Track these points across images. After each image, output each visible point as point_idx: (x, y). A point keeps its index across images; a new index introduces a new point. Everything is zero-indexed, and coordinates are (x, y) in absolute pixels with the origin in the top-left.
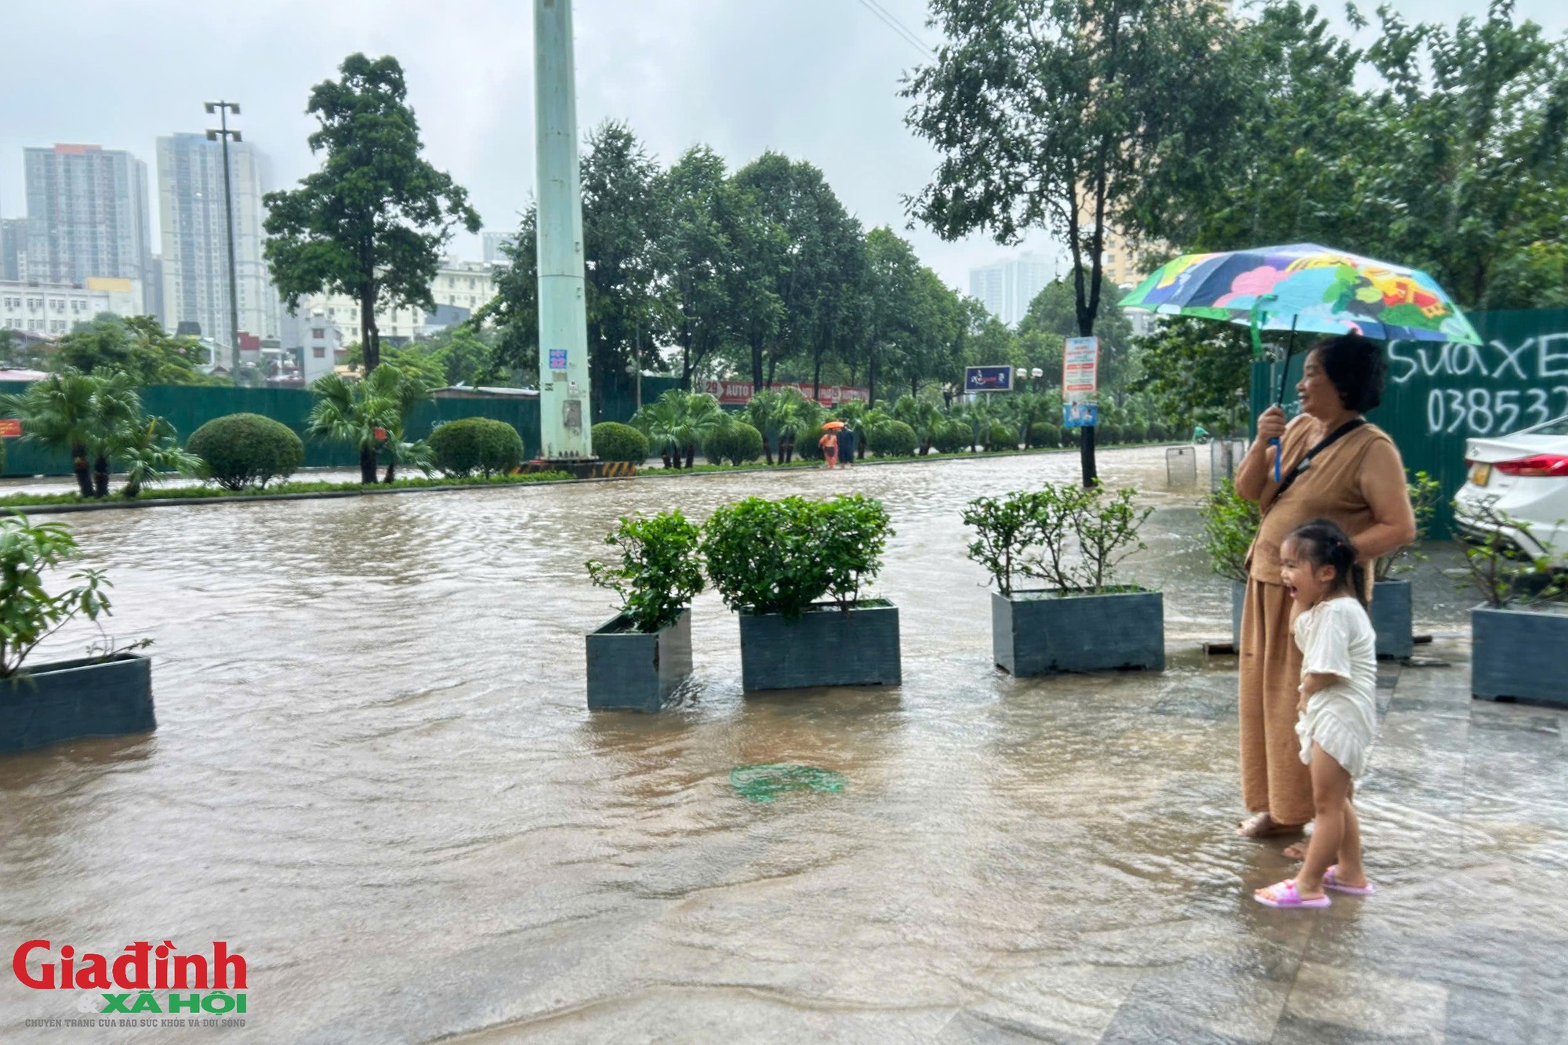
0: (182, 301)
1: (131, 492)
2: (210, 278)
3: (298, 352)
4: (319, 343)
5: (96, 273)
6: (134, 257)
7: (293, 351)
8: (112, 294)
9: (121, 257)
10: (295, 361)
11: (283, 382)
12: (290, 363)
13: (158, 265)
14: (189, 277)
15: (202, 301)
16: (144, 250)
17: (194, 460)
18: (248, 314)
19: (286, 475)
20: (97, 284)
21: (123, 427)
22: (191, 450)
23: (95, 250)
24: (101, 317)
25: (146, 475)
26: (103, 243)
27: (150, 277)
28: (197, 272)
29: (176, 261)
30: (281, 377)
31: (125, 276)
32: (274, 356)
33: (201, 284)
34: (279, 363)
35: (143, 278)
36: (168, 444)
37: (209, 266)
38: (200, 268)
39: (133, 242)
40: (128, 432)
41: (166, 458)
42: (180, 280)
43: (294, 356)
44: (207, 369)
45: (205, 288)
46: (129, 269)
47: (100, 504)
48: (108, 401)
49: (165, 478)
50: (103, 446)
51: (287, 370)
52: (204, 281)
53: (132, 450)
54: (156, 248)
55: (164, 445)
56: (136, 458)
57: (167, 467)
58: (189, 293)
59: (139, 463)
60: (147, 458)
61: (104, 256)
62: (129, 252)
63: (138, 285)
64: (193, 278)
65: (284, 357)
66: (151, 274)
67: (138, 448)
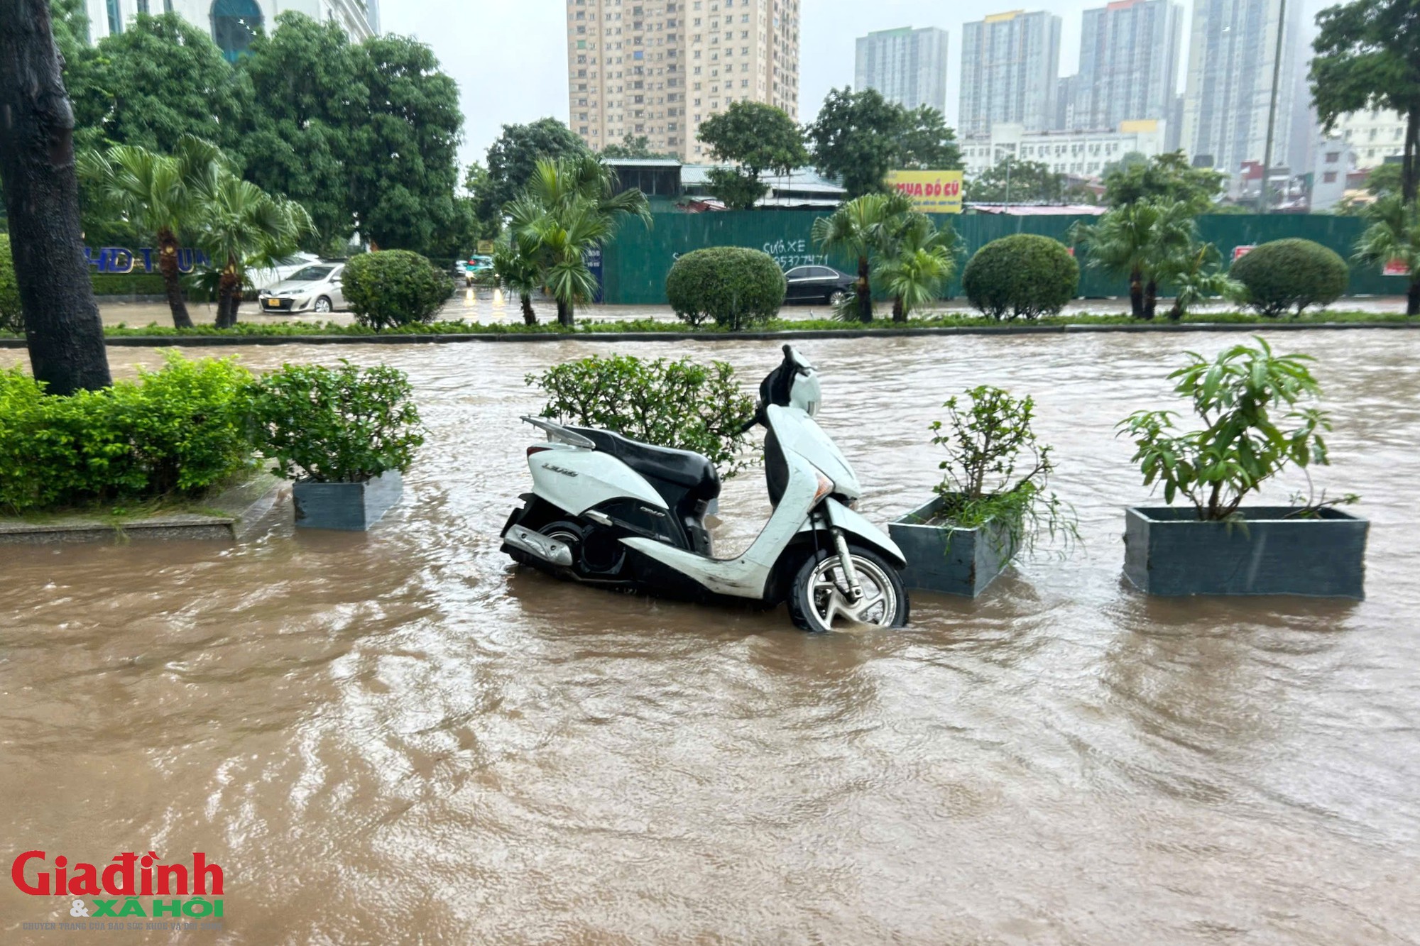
0: (1197, 136)
1: (1176, 315)
2: (1225, 111)
3: (1307, 180)
4: (1332, 167)
5: (1127, 116)
6: (1160, 100)
7: (1301, 177)
8: (1139, 136)
9: (1149, 101)
10: (1302, 187)
11: (1288, 209)
12: (1296, 189)
13: (1180, 103)
14: (1207, 112)
15: (1215, 136)
16: (1170, 90)
17: (1237, 286)
18: (1257, 143)
19: (1326, 303)
20: (1128, 126)
21: (1176, 254)
22: (1233, 276)
23: (1128, 95)
24: (1130, 157)
25: (1194, 299)
26: (1136, 89)
27: (1172, 115)
28: (1215, 106)
29: (1197, 97)
30: (1285, 205)
31: (1151, 117)
32: (1281, 183)
33: (1217, 118)
34: (1286, 191)
35: (1166, 116)
36: (1214, 270)
37: (1227, 99)
38: (1218, 102)
39: (1162, 85)
40: (1181, 258)
41: (1213, 283)
42: (1198, 115)
43: (1302, 182)
44: (1216, 199)
45: (1220, 122)
46: (1155, 110)
47: (1150, 325)
48: (1169, 229)
49: (1211, 302)
50: (1154, 272)
51: (1292, 197)
52: (1220, 115)
53: (1182, 275)
54: (1180, 88)
55: (1211, 271)
56: (1185, 283)
57: (1212, 290)
58: (1204, 128)
59: (1189, 288)
60: (1195, 283)
61: (1135, 101)
62: (1157, 94)
63: (1162, 124)
64: (1211, 113)
65: (1291, 184)
66: (1174, 112)
67: (1188, 274)
